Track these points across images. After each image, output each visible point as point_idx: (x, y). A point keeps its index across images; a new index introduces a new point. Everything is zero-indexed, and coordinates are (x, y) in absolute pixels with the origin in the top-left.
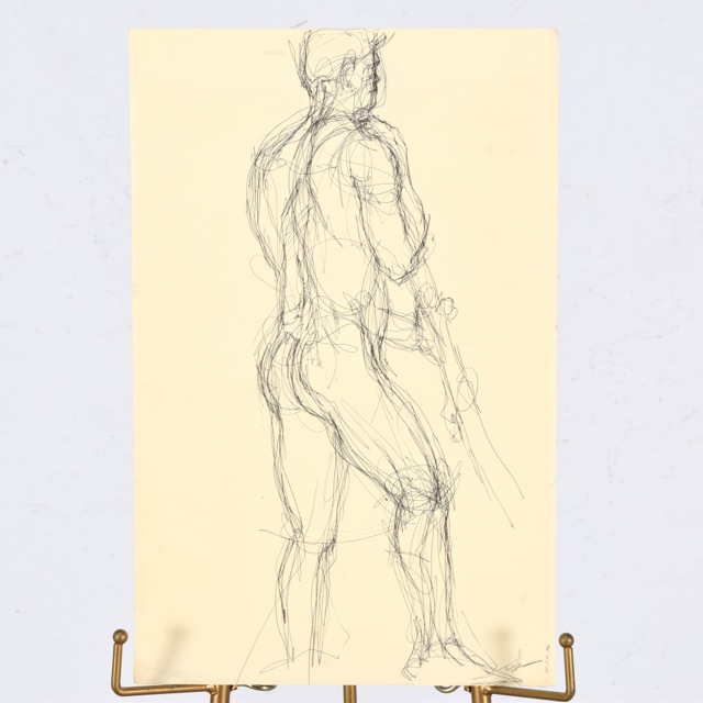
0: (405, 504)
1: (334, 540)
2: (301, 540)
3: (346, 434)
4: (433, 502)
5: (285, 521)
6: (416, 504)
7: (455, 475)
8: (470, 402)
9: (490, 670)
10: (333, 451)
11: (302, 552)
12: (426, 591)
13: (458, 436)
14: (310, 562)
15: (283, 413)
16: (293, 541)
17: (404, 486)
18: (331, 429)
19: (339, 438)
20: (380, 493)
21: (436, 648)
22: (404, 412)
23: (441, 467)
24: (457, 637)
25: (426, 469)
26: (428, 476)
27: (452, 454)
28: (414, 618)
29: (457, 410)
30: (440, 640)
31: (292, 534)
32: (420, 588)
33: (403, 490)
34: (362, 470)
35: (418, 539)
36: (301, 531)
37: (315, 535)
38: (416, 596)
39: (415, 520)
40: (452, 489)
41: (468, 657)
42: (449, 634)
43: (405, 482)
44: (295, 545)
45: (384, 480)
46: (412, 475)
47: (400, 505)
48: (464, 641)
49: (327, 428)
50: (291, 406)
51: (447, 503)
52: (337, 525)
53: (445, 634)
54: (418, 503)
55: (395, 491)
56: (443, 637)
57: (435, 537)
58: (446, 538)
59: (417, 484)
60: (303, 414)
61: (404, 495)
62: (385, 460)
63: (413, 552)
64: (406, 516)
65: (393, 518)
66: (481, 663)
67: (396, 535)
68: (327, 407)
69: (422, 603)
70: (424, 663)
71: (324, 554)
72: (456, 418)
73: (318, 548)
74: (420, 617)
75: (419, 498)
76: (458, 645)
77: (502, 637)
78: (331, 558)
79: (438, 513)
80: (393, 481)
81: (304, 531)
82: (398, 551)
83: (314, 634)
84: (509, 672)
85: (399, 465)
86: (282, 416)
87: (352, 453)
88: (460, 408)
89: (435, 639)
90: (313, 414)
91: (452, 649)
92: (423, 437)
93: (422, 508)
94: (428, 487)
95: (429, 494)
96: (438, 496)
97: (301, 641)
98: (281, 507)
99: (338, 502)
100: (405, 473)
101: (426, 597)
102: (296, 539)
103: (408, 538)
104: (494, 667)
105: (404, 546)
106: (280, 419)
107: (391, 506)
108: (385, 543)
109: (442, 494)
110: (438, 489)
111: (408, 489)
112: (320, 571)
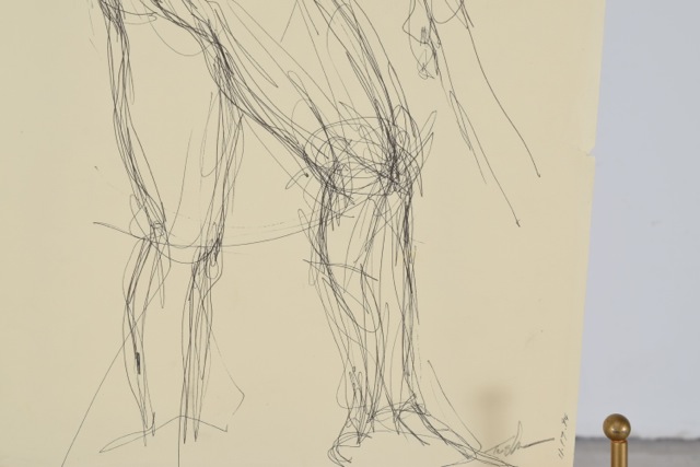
0: (339, 184)
1: (218, 242)
2: (163, 240)
3: (239, 61)
4: (386, 181)
5: (136, 209)
6: (357, 183)
7: (424, 135)
8: (456, 8)
9: (470, 453)
10: (216, 89)
11: (165, 261)
12: (370, 327)
13: (431, 68)
14: (179, 277)
15: (127, 20)
16: (150, 241)
17: (337, 152)
18: (212, 50)
19: (225, 66)
20: (295, 164)
21: (385, 417)
22: (339, 23)
23: (400, 121)
24: (419, 401)
25: (375, 123)
26: (378, 137)
27: (421, 98)
28: (349, 369)
29: (431, 20)
30: (392, 405)
31: (147, 230)
32: (360, 323)
33: (336, 161)
34: (264, 124)
35: (359, 243)
36: (163, 227)
37: (187, 233)
38: (353, 335)
39: (355, 211)
40: (419, 159)
41: (436, 432)
42: (406, 396)
43: (337, 145)
44: (153, 249)
45: (302, 142)
46: (350, 134)
47: (329, 186)
48: (430, 407)
49: (204, 49)
50: (141, 10)
51: (410, 183)
52: (223, 218)
53: (399, 394)
54: (361, 182)
55: (321, 161)
56: (396, 400)
57: (387, 239)
58: (406, 242)
59: (359, 149)
60: (162, 23)
61: (336, 168)
62: (304, 108)
63: (351, 263)
64: (339, 203)
65: (318, 206)
66: (457, 440)
67: (322, 236)
68: (205, 11)
69: (363, 347)
70: (365, 441)
71: (202, 264)
72: (430, 37)
73: (191, 255)
74: (360, 368)
75: (363, 174)
76: (421, 414)
77: (492, 401)
78: (213, 271)
79: (394, 199)
80: (318, 144)
81: (168, 225)
82: (325, 261)
83: (186, 391)
84: (501, 456)
85: (330, 116)
86: (127, 27)
87: (248, 95)
88: (436, 17)
89: (383, 403)
90: (181, 23)
91: (411, 419)
92: (371, 68)
93: (367, 190)
94: (378, 156)
95: (379, 168)
96: (395, 171)
97: (166, 403)
98: (128, 186)
99: (225, 179)
100: (338, 130)
101: (371, 337)
102: (155, 237)
103: (342, 241)
104: (477, 447)
105: (335, 253)
106: (121, 30)
107: (315, 186)
108: (303, 247)
109: (401, 167)
110: (395, 159)
111: (343, 158)
112: (196, 291)
